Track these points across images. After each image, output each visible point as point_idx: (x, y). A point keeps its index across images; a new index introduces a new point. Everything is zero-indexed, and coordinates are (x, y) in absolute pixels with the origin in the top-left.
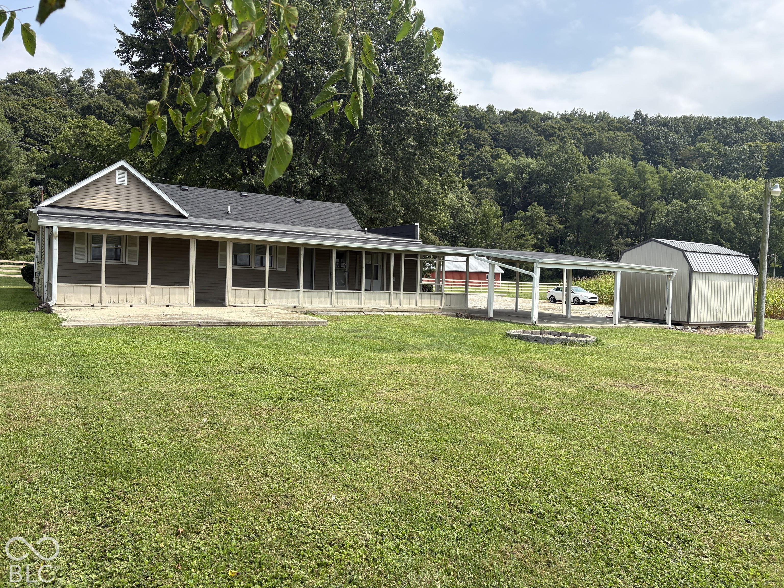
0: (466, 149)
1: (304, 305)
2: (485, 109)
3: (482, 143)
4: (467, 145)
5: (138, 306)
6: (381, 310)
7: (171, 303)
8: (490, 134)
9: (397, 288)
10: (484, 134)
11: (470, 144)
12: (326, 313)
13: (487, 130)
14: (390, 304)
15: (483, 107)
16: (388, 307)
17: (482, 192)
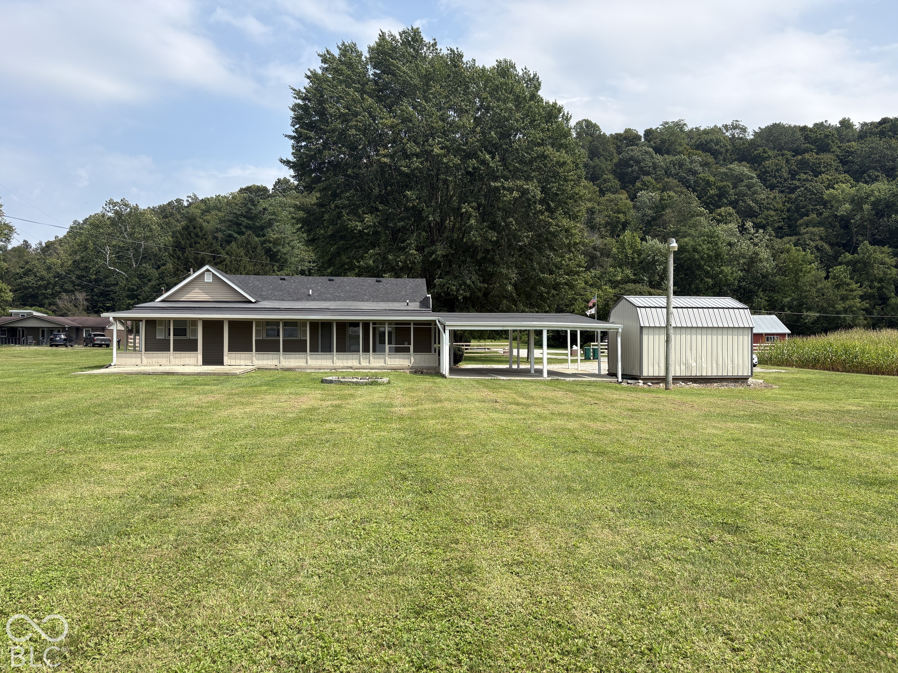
0: (799, 180)
1: (284, 364)
2: (839, 125)
3: (823, 170)
4: (802, 175)
5: (165, 365)
6: (351, 368)
7: (186, 363)
8: (838, 156)
9: (366, 350)
10: (826, 157)
11: (805, 173)
12: (303, 371)
13: (833, 152)
14: (360, 363)
15: (835, 122)
16: (358, 365)
17: (807, 233)
